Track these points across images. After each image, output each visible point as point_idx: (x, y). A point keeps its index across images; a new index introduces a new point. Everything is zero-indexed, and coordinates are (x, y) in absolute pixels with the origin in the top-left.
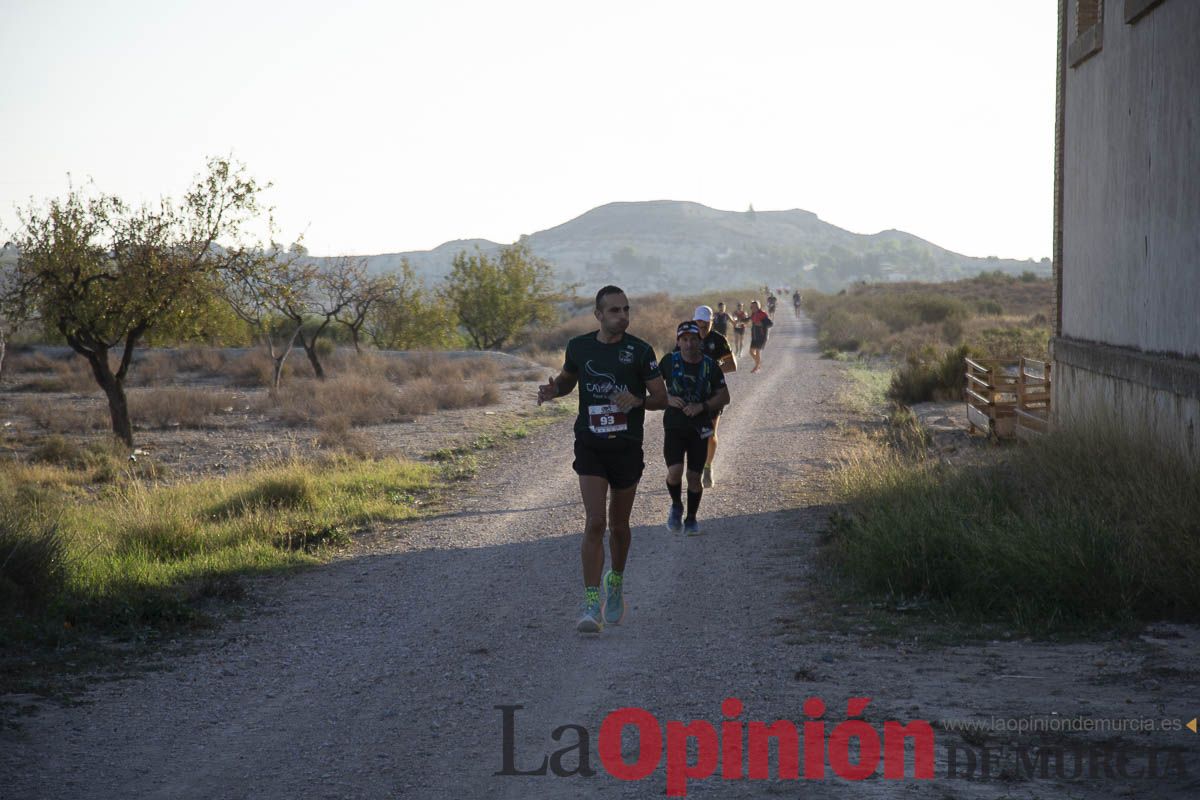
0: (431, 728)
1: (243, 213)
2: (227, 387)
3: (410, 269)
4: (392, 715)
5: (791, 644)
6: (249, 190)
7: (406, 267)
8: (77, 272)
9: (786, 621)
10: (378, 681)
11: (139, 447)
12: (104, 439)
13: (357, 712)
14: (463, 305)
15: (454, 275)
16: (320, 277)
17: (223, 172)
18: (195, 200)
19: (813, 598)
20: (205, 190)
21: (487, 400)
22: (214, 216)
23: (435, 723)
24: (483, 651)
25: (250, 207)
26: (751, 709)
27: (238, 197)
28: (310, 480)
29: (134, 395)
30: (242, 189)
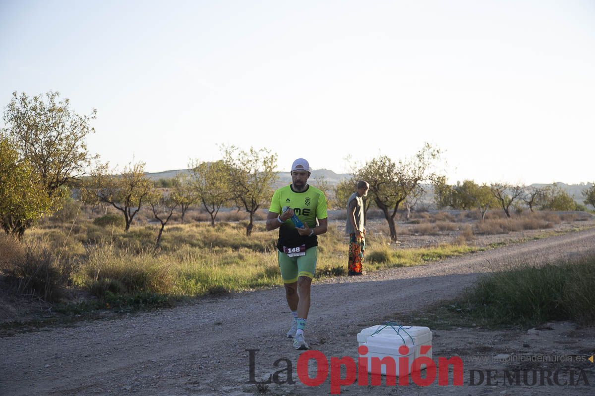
1: (436, 160)
6: (438, 152)
11: (399, 241)
17: (428, 147)
18: (419, 156)
25: (438, 159)
27: (433, 155)
30: (436, 153)
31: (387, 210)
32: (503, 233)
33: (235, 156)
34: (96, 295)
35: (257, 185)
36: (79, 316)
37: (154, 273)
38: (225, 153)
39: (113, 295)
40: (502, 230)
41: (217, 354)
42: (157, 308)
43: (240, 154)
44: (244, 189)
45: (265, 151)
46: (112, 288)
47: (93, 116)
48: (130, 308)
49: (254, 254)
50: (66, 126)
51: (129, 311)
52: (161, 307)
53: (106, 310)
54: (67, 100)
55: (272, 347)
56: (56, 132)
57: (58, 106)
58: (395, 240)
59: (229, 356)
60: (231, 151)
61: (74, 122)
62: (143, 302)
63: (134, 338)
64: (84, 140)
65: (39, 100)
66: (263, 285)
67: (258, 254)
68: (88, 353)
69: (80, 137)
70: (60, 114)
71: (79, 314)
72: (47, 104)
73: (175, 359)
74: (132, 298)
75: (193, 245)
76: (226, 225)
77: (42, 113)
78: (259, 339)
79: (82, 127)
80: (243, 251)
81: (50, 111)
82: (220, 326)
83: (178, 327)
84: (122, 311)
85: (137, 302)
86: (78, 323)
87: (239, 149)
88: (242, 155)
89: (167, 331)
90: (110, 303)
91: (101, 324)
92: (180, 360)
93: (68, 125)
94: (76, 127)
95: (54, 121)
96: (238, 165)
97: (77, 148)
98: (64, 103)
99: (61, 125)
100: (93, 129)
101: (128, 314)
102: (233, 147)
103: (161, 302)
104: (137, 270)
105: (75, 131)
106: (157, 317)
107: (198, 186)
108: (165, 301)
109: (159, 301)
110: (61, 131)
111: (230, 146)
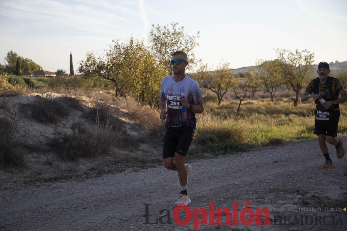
33: (285, 56)
34: (201, 144)
35: (301, 74)
36: (192, 156)
37: (236, 131)
38: (279, 55)
39: (211, 144)
41: (275, 180)
42: (238, 152)
43: (289, 55)
44: (292, 77)
45: (306, 52)
46: (211, 140)
47: (198, 36)
48: (222, 152)
49: (299, 118)
50: (182, 43)
51: (221, 154)
52: (240, 151)
53: (208, 153)
54: (183, 27)
55: (311, 177)
56: (177, 47)
57: (178, 31)
59: (283, 182)
60: (283, 53)
61: (187, 40)
62: (230, 148)
63: (225, 170)
64: (193, 51)
65: (167, 28)
66: (305, 138)
67: (302, 118)
68: (198, 178)
69: (190, 49)
70: (179, 36)
71: (192, 155)
72: (171, 31)
73: (250, 183)
74: (223, 146)
75: (259, 113)
76: (281, 100)
77: (169, 36)
78: (302, 172)
79: (191, 43)
80: (291, 116)
81: (173, 34)
82: (277, 164)
83: (251, 164)
84: (217, 154)
85: (226, 148)
86: (192, 161)
87: (288, 52)
88: (290, 55)
89: (244, 166)
90: (210, 149)
91: (204, 162)
92: (253, 184)
93: (183, 42)
94: (188, 43)
95: (175, 40)
96: (288, 61)
97: (189, 56)
98: (181, 29)
99: (179, 42)
100: (198, 44)
101: (221, 155)
102: (284, 50)
103: (241, 148)
104: (225, 129)
105: (187, 46)
106: (239, 158)
107: (262, 76)
108: (243, 148)
109: (239, 147)
110: (179, 46)
111: (283, 50)
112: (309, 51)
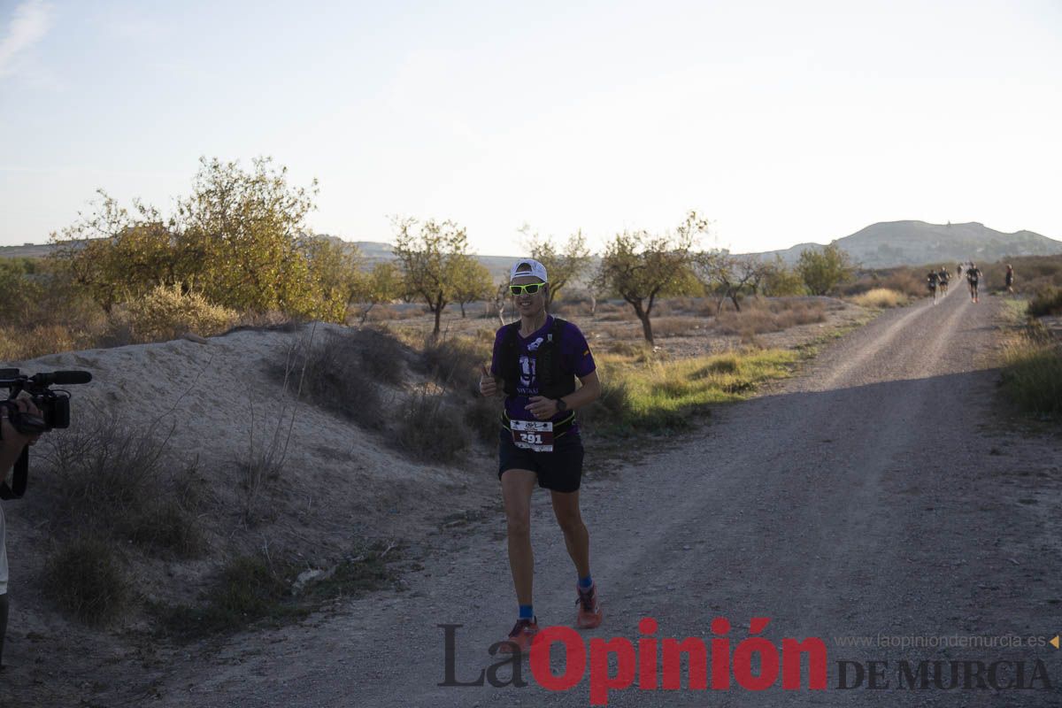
0: (807, 477)
1: (703, 234)
2: (695, 316)
3: (781, 257)
4: (788, 471)
5: (985, 437)
6: (705, 224)
7: (778, 257)
8: (628, 266)
9: (982, 426)
10: (779, 455)
11: (658, 345)
12: (641, 342)
13: (769, 470)
14: (806, 274)
15: (801, 260)
16: (738, 264)
17: (693, 217)
18: (681, 230)
19: (995, 414)
20: (686, 225)
21: (820, 320)
22: (689, 237)
23: (809, 476)
24: (829, 441)
25: (707, 232)
26: (968, 469)
27: (700, 228)
28: (738, 360)
29: (654, 321)
30: (702, 224)
31: (640, 304)
32: (778, 331)
38: (400, 229)
40: (776, 328)
43: (422, 230)
45: (450, 225)
47: (315, 188)
54: (285, 168)
57: (269, 175)
58: (653, 345)
60: (407, 226)
65: (236, 167)
69: (295, 218)
72: (252, 174)
87: (422, 223)
98: (280, 172)
100: (314, 206)
102: (410, 220)
111: (408, 218)
112: (456, 224)
